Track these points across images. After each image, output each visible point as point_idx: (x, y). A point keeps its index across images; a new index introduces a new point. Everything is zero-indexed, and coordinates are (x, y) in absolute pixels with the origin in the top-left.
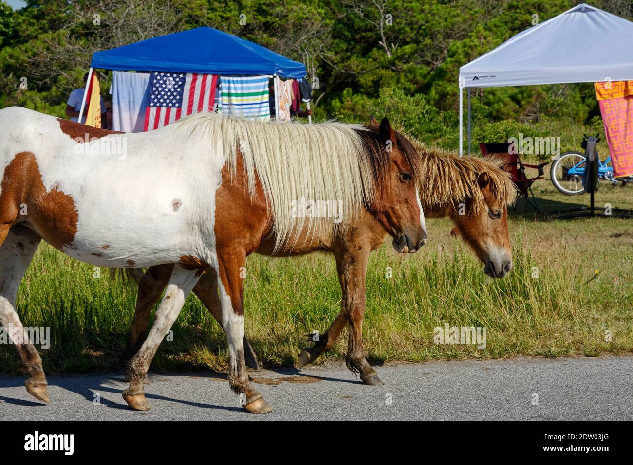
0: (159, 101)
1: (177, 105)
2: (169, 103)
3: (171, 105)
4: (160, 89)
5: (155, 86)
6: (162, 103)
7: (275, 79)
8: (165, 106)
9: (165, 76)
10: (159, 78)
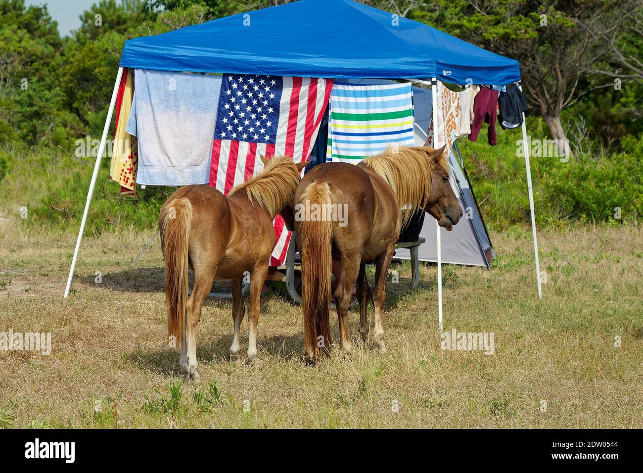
0: (235, 129)
1: (267, 138)
2: (253, 134)
3: (256, 137)
4: (237, 107)
5: (229, 102)
6: (241, 133)
7: (434, 87)
8: (246, 140)
9: (245, 82)
10: (235, 86)
